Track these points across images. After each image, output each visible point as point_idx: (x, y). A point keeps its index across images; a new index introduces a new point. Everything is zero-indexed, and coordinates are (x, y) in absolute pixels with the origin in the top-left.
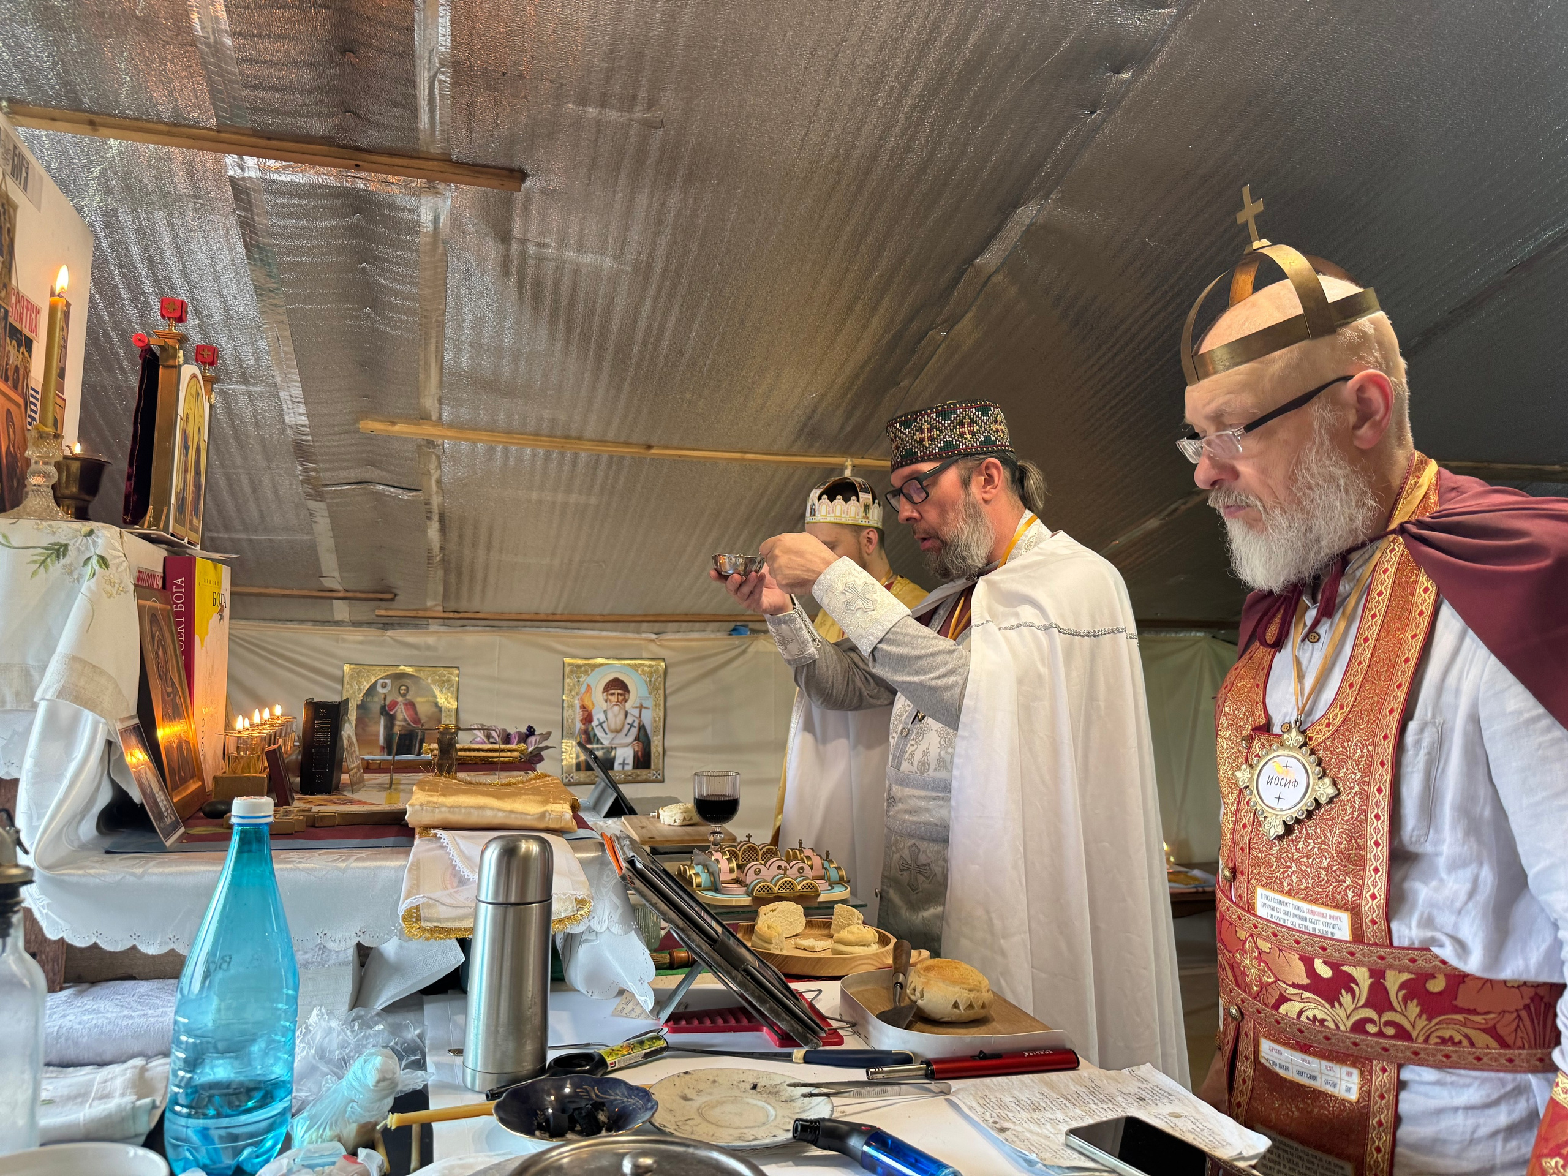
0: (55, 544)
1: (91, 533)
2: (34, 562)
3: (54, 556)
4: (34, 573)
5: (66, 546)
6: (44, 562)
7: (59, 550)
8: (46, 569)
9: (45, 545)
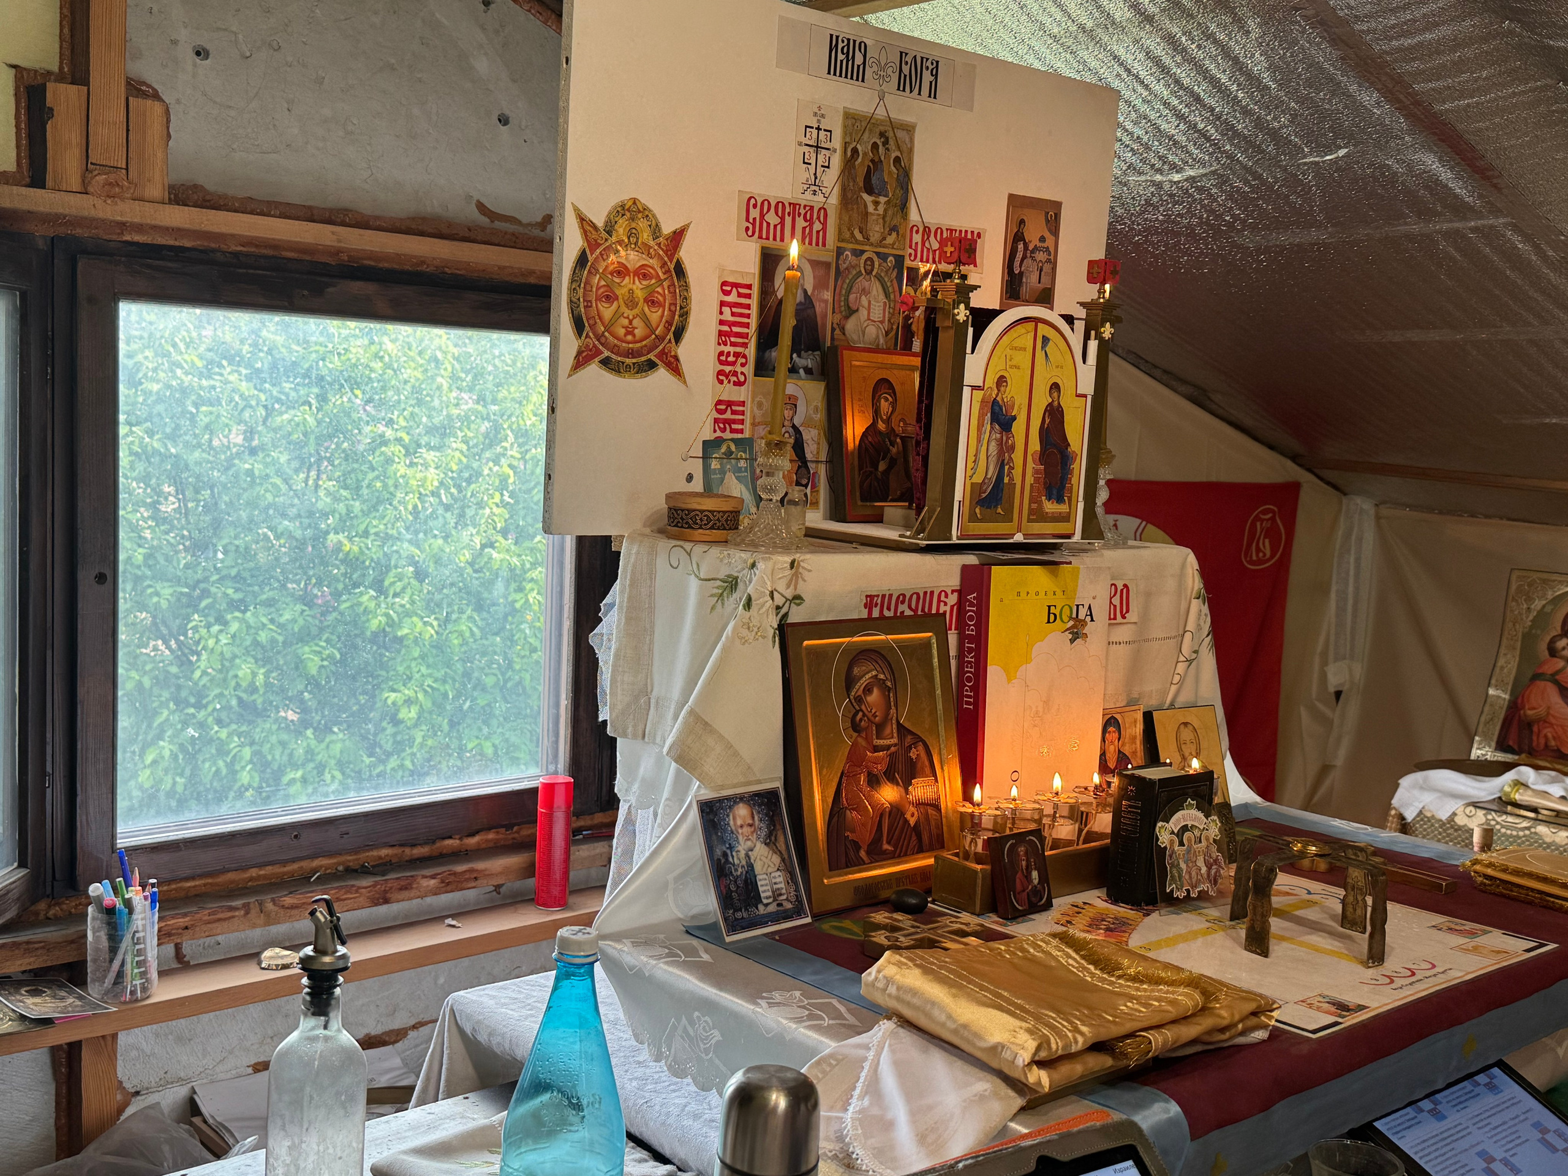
0: (729, 576)
1: (753, 565)
2: (712, 596)
3: (728, 589)
4: (713, 608)
5: (736, 578)
6: (722, 594)
7: (732, 584)
8: (723, 604)
9: (722, 576)
